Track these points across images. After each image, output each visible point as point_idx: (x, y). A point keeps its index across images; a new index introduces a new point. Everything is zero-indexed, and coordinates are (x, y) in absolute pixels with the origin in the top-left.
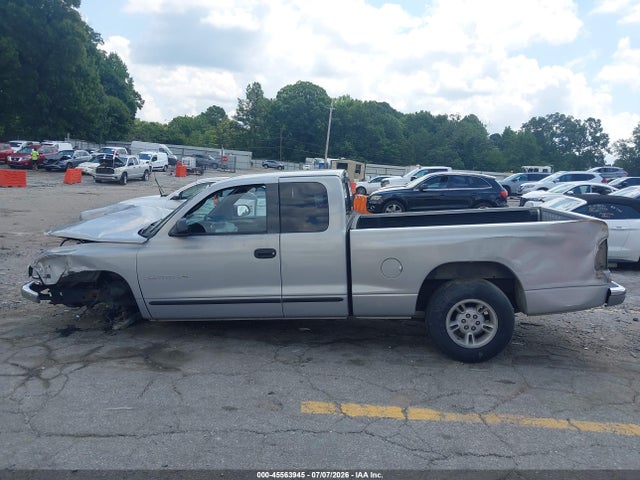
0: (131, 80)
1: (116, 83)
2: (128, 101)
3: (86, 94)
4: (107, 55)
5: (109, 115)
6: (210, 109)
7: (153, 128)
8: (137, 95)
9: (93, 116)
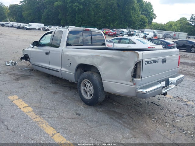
0: (153, 10)
1: (148, 11)
2: (151, 16)
3: (134, 15)
4: (147, 3)
5: (141, 21)
6: (181, 18)
7: (156, 25)
8: (154, 15)
9: (135, 21)
